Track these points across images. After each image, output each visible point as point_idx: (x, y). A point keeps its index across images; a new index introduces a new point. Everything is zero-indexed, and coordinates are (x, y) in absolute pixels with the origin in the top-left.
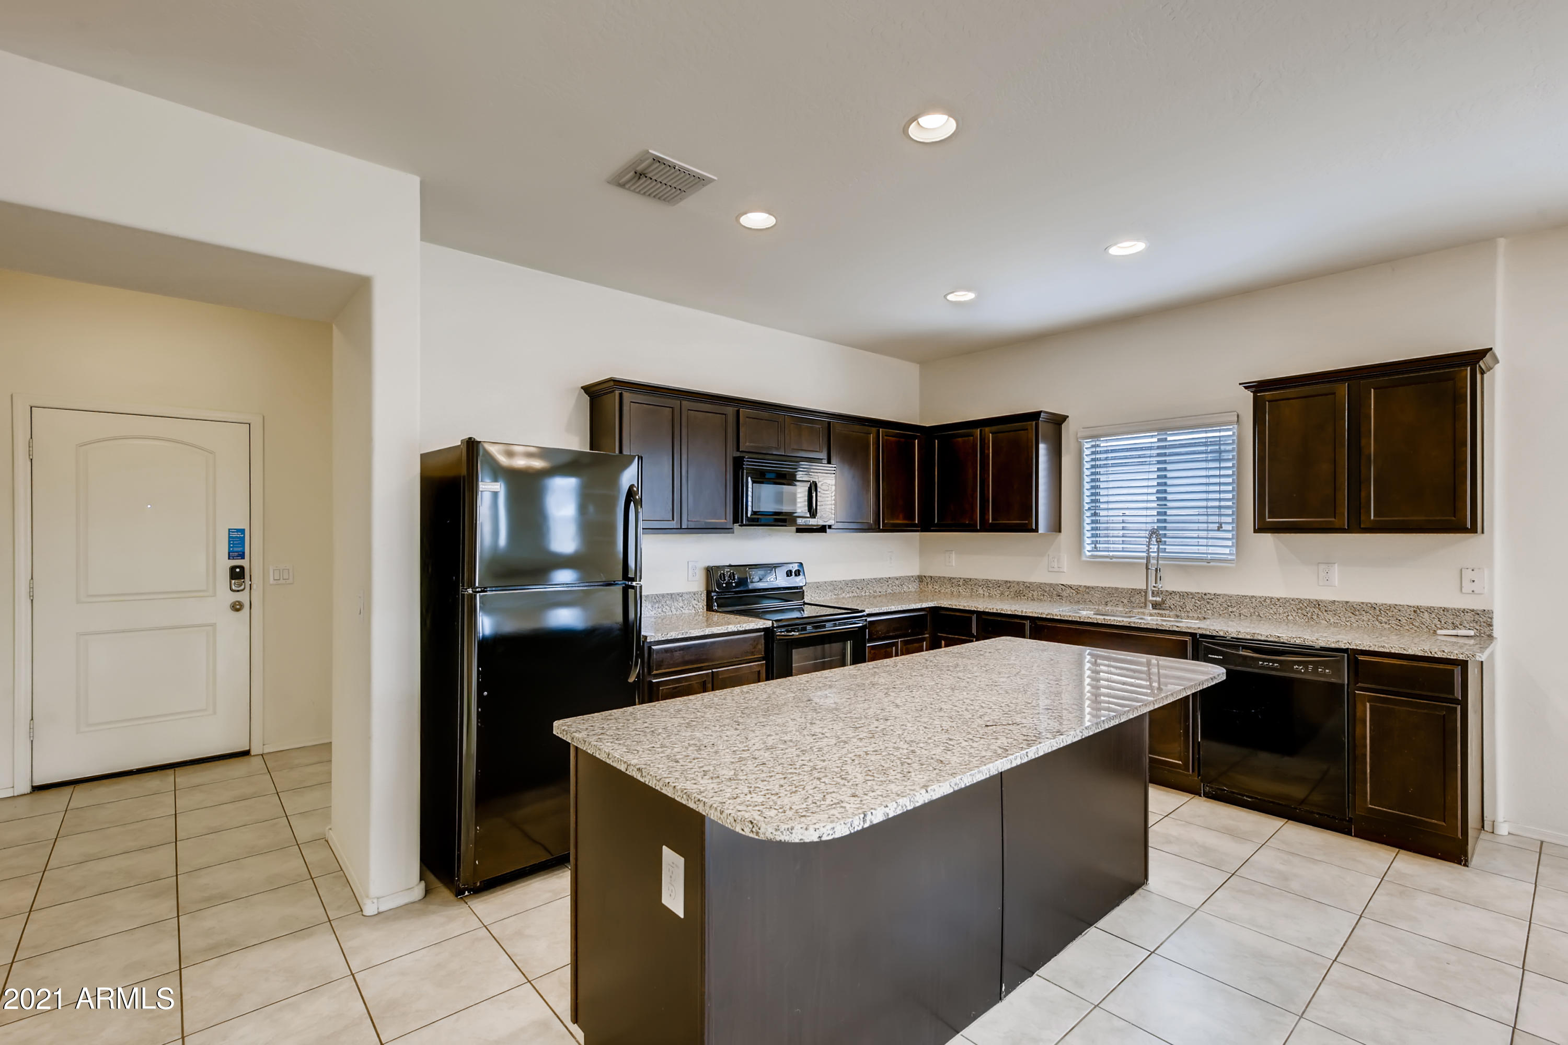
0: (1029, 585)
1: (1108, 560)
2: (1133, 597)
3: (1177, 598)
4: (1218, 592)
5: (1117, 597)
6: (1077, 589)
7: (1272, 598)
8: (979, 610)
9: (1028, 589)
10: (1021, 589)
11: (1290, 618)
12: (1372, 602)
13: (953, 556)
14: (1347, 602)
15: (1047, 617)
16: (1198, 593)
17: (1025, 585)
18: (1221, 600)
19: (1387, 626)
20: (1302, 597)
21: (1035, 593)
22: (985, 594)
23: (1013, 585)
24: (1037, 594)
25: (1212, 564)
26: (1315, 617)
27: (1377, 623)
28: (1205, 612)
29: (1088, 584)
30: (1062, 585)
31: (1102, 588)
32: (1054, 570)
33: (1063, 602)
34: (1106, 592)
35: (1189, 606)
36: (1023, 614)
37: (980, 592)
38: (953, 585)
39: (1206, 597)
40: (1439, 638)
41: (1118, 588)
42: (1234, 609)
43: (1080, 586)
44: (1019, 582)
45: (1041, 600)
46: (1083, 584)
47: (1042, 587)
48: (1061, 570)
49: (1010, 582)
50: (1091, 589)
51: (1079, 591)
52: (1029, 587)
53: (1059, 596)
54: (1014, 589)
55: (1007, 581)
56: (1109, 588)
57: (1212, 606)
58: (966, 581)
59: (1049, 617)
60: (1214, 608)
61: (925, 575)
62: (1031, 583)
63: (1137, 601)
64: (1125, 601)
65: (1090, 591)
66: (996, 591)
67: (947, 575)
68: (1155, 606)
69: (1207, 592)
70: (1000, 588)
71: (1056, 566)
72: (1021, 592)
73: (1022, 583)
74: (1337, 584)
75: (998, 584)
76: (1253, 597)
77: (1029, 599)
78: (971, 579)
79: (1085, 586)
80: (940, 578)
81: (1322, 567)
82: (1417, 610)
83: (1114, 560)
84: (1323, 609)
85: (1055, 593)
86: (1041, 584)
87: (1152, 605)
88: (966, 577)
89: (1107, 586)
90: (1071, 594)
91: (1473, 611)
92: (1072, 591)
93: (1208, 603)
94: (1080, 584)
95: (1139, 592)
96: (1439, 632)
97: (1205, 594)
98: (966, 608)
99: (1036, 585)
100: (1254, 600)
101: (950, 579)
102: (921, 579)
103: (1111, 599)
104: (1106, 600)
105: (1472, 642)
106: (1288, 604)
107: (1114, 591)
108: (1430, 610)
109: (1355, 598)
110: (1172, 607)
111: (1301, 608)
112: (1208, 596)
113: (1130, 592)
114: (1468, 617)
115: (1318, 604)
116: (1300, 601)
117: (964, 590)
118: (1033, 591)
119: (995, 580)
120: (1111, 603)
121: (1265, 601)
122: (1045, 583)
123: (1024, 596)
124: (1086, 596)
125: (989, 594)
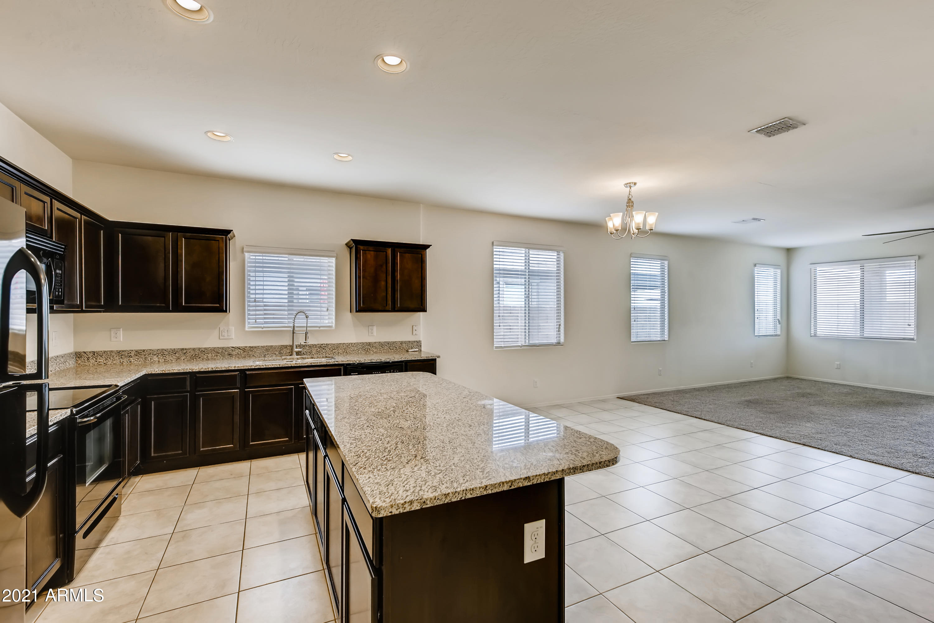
0: (204, 350)
1: (261, 329)
2: (281, 350)
3: (307, 348)
4: (328, 343)
5: (272, 351)
6: (244, 349)
7: (352, 343)
8: (194, 371)
9: (204, 353)
10: (197, 353)
11: (359, 352)
12: (388, 341)
13: (121, 332)
14: (380, 342)
15: (255, 368)
16: (319, 344)
17: (201, 350)
18: (330, 347)
19: (393, 351)
20: (364, 342)
21: (210, 355)
22: (160, 361)
23: (189, 351)
24: (211, 355)
25: (321, 328)
26: (368, 350)
27: (389, 350)
28: (322, 354)
29: (251, 345)
30: (232, 347)
31: (262, 346)
32: (225, 338)
33: (234, 358)
34: (264, 349)
35: (314, 351)
36: (236, 369)
37: (155, 360)
38: (123, 357)
39: (322, 346)
40: (410, 353)
41: (273, 346)
42: (336, 351)
43: (246, 347)
44: (194, 348)
45: (215, 359)
46: (248, 345)
47: (216, 351)
48: (230, 337)
49: (186, 349)
50: (254, 348)
51: (245, 350)
52: (204, 351)
53: (230, 355)
54: (189, 354)
55: (183, 349)
56: (266, 346)
57: (325, 350)
58: (138, 353)
59: (257, 367)
60: (326, 351)
61: (85, 351)
62: (205, 348)
63: (285, 353)
64: (277, 353)
65: (254, 349)
66: (172, 357)
67: (115, 349)
68: (298, 353)
69: (323, 343)
70: (177, 355)
71: (226, 335)
72: (197, 355)
73: (197, 349)
74: (375, 335)
75: (174, 352)
76: (344, 343)
77: (204, 360)
78: (144, 350)
79: (250, 347)
80: (105, 352)
81: (370, 327)
82: (402, 343)
83: (264, 329)
84: (371, 346)
85: (227, 353)
86: (215, 348)
87: (296, 353)
88: (138, 349)
89: (266, 345)
90: (239, 353)
91: (416, 341)
92: (240, 350)
93: (323, 349)
94: (246, 346)
95: (286, 347)
96: (410, 350)
97: (322, 345)
98: (180, 371)
99: (211, 349)
100: (344, 345)
101: (119, 352)
102: (78, 355)
103: (268, 353)
104: (264, 354)
105: (417, 353)
106: (358, 345)
107: (270, 348)
108: (405, 342)
109: (383, 340)
110: (305, 353)
111: (363, 347)
112: (324, 345)
113: (280, 347)
114: (415, 344)
115: (369, 344)
116: (363, 343)
117: (137, 360)
118: (208, 354)
119: (171, 349)
120: (268, 356)
121: (349, 345)
122: (218, 348)
123: (200, 358)
124: (250, 353)
125: (165, 360)
